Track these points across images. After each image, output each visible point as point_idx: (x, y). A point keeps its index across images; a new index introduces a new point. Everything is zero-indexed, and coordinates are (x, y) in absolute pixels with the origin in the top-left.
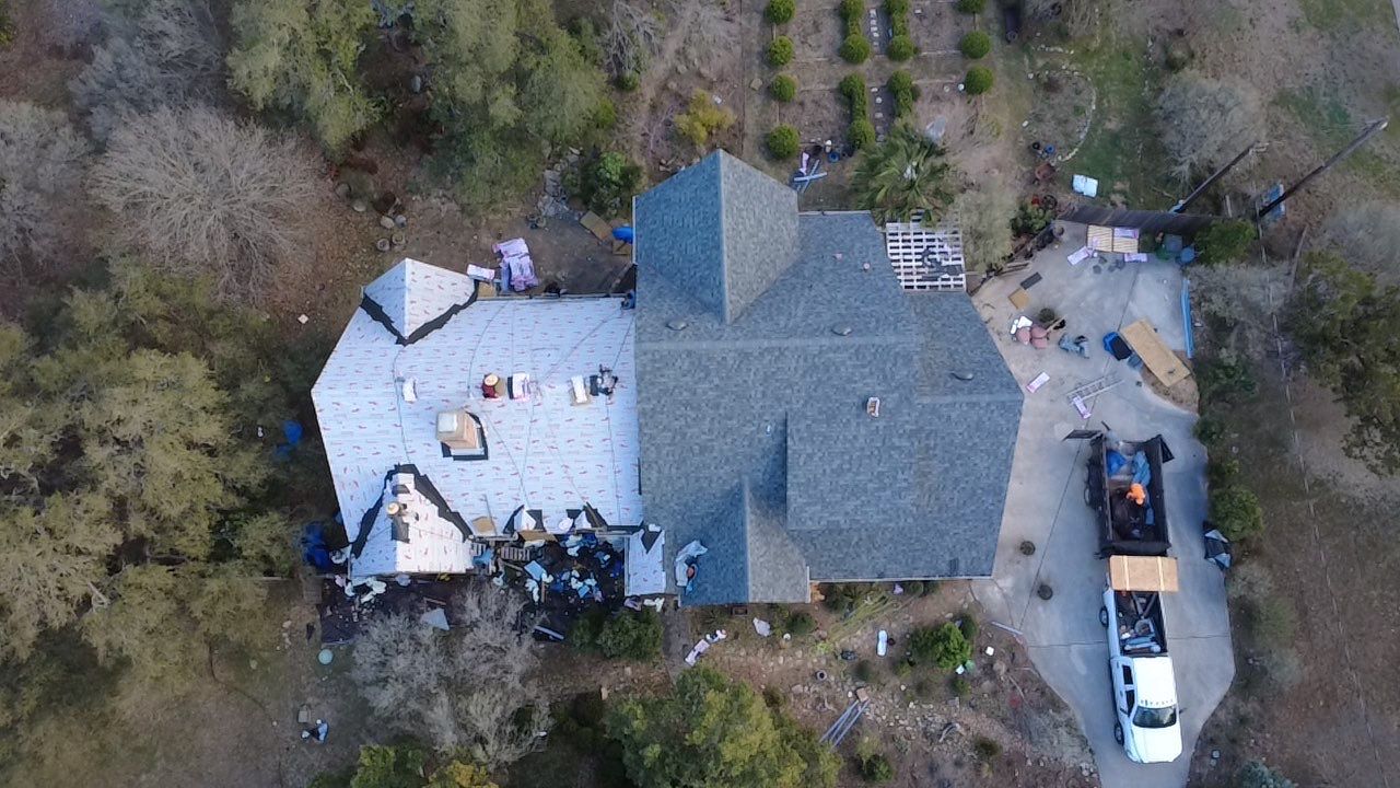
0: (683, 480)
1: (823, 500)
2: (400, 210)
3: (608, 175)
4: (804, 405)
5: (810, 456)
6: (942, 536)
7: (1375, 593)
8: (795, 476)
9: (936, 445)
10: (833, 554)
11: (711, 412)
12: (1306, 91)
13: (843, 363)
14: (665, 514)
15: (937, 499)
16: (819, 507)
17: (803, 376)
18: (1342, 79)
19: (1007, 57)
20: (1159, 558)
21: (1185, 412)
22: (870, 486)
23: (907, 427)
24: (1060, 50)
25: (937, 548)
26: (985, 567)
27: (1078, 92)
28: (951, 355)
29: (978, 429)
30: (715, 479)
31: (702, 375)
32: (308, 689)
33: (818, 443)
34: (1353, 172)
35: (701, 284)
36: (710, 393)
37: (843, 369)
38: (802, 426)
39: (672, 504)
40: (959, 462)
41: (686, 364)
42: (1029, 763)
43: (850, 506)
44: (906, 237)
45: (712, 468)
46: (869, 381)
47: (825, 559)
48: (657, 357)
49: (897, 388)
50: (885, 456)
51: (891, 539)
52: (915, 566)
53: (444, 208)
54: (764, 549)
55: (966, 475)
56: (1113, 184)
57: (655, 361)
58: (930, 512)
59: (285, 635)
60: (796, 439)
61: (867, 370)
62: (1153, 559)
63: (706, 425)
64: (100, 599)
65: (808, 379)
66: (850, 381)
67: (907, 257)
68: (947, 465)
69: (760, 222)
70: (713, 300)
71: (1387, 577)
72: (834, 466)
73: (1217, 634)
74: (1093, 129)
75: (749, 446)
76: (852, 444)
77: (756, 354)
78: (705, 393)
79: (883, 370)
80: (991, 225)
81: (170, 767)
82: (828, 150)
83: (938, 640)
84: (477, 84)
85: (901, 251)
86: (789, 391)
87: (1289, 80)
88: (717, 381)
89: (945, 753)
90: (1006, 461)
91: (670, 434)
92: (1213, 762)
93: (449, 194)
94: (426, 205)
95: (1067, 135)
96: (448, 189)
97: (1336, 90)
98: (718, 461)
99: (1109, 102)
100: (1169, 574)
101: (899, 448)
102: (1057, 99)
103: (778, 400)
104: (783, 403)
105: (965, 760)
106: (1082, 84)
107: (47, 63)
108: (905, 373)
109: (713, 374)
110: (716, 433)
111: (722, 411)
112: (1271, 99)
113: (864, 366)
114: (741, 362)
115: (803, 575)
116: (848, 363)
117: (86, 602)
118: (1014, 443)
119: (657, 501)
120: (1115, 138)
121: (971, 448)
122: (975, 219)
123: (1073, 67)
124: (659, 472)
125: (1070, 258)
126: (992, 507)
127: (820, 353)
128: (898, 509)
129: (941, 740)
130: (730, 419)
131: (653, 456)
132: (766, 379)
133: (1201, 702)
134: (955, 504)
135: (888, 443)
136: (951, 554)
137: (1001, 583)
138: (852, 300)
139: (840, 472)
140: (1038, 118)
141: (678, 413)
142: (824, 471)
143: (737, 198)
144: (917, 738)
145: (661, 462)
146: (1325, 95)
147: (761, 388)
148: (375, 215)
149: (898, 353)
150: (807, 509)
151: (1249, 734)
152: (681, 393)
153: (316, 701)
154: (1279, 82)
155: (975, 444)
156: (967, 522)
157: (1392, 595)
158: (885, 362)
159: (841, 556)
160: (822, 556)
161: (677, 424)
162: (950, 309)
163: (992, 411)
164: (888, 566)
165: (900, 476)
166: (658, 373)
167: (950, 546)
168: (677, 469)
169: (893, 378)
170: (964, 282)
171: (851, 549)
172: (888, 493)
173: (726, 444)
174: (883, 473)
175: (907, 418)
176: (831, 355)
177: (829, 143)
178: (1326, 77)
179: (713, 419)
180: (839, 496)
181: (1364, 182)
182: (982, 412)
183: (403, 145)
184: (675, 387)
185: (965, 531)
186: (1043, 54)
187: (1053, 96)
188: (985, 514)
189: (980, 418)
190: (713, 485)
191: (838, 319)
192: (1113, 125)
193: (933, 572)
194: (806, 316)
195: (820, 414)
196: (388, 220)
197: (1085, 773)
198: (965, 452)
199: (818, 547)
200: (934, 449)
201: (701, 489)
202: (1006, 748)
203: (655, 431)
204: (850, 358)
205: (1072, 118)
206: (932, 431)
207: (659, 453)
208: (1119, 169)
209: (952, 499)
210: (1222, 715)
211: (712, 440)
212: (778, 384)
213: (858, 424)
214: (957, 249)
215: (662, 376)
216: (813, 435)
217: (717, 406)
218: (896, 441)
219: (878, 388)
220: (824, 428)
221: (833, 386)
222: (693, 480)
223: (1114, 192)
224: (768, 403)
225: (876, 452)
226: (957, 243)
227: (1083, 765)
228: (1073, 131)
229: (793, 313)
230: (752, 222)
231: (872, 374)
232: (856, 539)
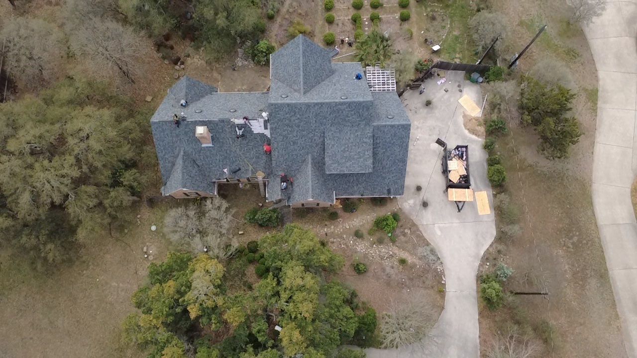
0: (287, 156)
1: (339, 162)
2: (183, 63)
3: (262, 49)
4: (331, 126)
5: (333, 145)
6: (384, 179)
7: (549, 205)
8: (328, 153)
9: (380, 142)
10: (344, 186)
11: (296, 128)
12: (531, 21)
13: (344, 110)
14: (281, 169)
15: (382, 164)
16: (337, 165)
17: (330, 114)
18: (543, 17)
19: (416, 7)
20: (467, 189)
21: (480, 139)
22: (356, 157)
23: (369, 134)
24: (436, 4)
25: (382, 184)
26: (400, 192)
27: (443, 20)
28: (387, 111)
29: (395, 136)
30: (299, 155)
31: (293, 114)
32: (147, 240)
33: (336, 140)
34: (547, 51)
35: (294, 83)
36: (296, 121)
37: (344, 112)
38: (330, 134)
39: (283, 165)
40: (388, 149)
41: (287, 109)
42: (418, 267)
43: (348, 164)
44: (374, 72)
45: (298, 151)
46: (353, 117)
47: (340, 188)
48: (277, 107)
49: (364, 119)
50: (361, 145)
51: (365, 180)
52: (375, 191)
53: (200, 63)
54: (317, 181)
55: (392, 154)
56: (455, 55)
57: (276, 108)
58: (379, 169)
59: (138, 220)
60: (328, 139)
61: (353, 112)
62: (464, 190)
63: (295, 134)
64: (72, 196)
65: (332, 115)
66: (347, 116)
67: (374, 79)
68: (384, 150)
69: (316, 62)
70: (298, 88)
71: (555, 200)
72: (342, 149)
73: (490, 220)
74: (448, 34)
75: (311, 142)
76: (349, 141)
77: (312, 106)
78: (294, 121)
79: (359, 112)
80: (405, 67)
81: (95, 268)
82: (347, 41)
83: (384, 220)
84: (212, 12)
85: (372, 77)
86: (325, 120)
87: (524, 17)
88: (298, 116)
89: (387, 263)
90: (406, 149)
91: (282, 137)
92: (487, 267)
93: (201, 58)
94: (192, 61)
95: (438, 37)
96: (201, 56)
97: (542, 20)
98: (299, 148)
99: (455, 24)
100: (470, 195)
101: (366, 142)
102: (435, 23)
103: (321, 124)
104: (323, 125)
105: (394, 266)
106: (445, 17)
107: (46, 7)
108: (367, 113)
109: (297, 114)
110: (299, 137)
111: (300, 128)
112: (517, 24)
113: (352, 111)
114: (307, 109)
115: (333, 194)
116: (346, 109)
117: (67, 196)
118: (408, 142)
119: (278, 163)
120: (457, 38)
121: (393, 144)
122: (399, 64)
123: (441, 11)
124: (278, 152)
125: (438, 82)
126: (401, 168)
127: (336, 106)
128: (366, 165)
129: (385, 258)
130: (304, 131)
131: (276, 145)
132: (316, 115)
133: (483, 245)
134: (388, 166)
135: (362, 141)
136: (388, 187)
137: (409, 202)
138: (349, 89)
139: (344, 151)
140: (427, 30)
141: (285, 129)
142: (338, 151)
143: (308, 52)
144: (376, 258)
145: (279, 149)
146: (537, 22)
147: (315, 119)
148: (173, 65)
149: (364, 106)
150: (332, 165)
151: (501, 256)
152: (285, 121)
153: (150, 244)
154: (520, 17)
155: (394, 142)
156: (393, 173)
157: (556, 207)
158: (359, 110)
159: (346, 187)
160: (340, 187)
161: (284, 133)
162: (389, 97)
163: (400, 129)
164: (365, 191)
165: (366, 153)
166: (277, 113)
167: (387, 183)
168: (285, 151)
169: (362, 116)
170: (395, 88)
171: (350, 184)
172: (362, 159)
173: (302, 141)
174: (360, 152)
175: (368, 131)
176: (340, 106)
177: (347, 39)
178: (538, 16)
179: (297, 131)
180: (344, 160)
181: (551, 55)
182: (396, 129)
183: (184, 39)
184: (283, 118)
185: (392, 177)
186: (430, 6)
187: (433, 21)
188: (399, 170)
189: (395, 132)
190: (298, 158)
191: (343, 94)
192: (456, 33)
193: (381, 194)
194: (331, 94)
195: (337, 129)
196: (178, 67)
197: (439, 270)
198: (390, 145)
199: (338, 183)
200: (379, 144)
201: (294, 159)
202: (410, 261)
203: (276, 136)
204: (347, 108)
205: (441, 30)
206: (378, 137)
207: (278, 144)
208: (458, 49)
209: (387, 164)
210: (491, 250)
211: (297, 140)
212: (321, 118)
213: (351, 134)
214: (393, 76)
215: (279, 114)
216: (334, 137)
217: (299, 126)
218: (365, 140)
219: (358, 120)
220: (338, 135)
221: (341, 119)
222: (290, 156)
223: (456, 58)
224: (318, 125)
225: (357, 144)
226: (393, 74)
227: (438, 267)
228: (440, 35)
229: (327, 92)
230: (313, 61)
231: (355, 114)
232: (352, 180)
